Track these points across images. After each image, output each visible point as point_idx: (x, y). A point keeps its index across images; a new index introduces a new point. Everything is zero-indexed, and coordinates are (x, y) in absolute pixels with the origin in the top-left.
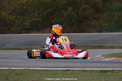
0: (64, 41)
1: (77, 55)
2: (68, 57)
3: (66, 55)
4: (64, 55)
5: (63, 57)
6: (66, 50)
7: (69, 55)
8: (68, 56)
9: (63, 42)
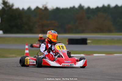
0: (61, 49)
1: (75, 63)
2: (66, 66)
4: (62, 64)
5: (61, 66)
6: (64, 58)
7: (68, 64)
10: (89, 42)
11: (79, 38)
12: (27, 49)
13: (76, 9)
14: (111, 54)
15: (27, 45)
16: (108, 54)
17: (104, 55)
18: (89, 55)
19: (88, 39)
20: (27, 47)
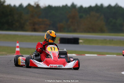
10: (81, 42)
11: (71, 37)
12: (18, 47)
13: (69, 7)
14: (103, 55)
15: (18, 43)
16: (100, 55)
17: (96, 55)
18: (81, 55)
19: (80, 38)
20: (18, 45)
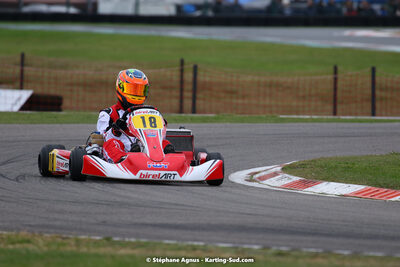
0: (145, 127)
2: (151, 178)
3: (144, 172)
5: (137, 177)
6: (148, 154)
8: (151, 174)
9: (142, 128)
